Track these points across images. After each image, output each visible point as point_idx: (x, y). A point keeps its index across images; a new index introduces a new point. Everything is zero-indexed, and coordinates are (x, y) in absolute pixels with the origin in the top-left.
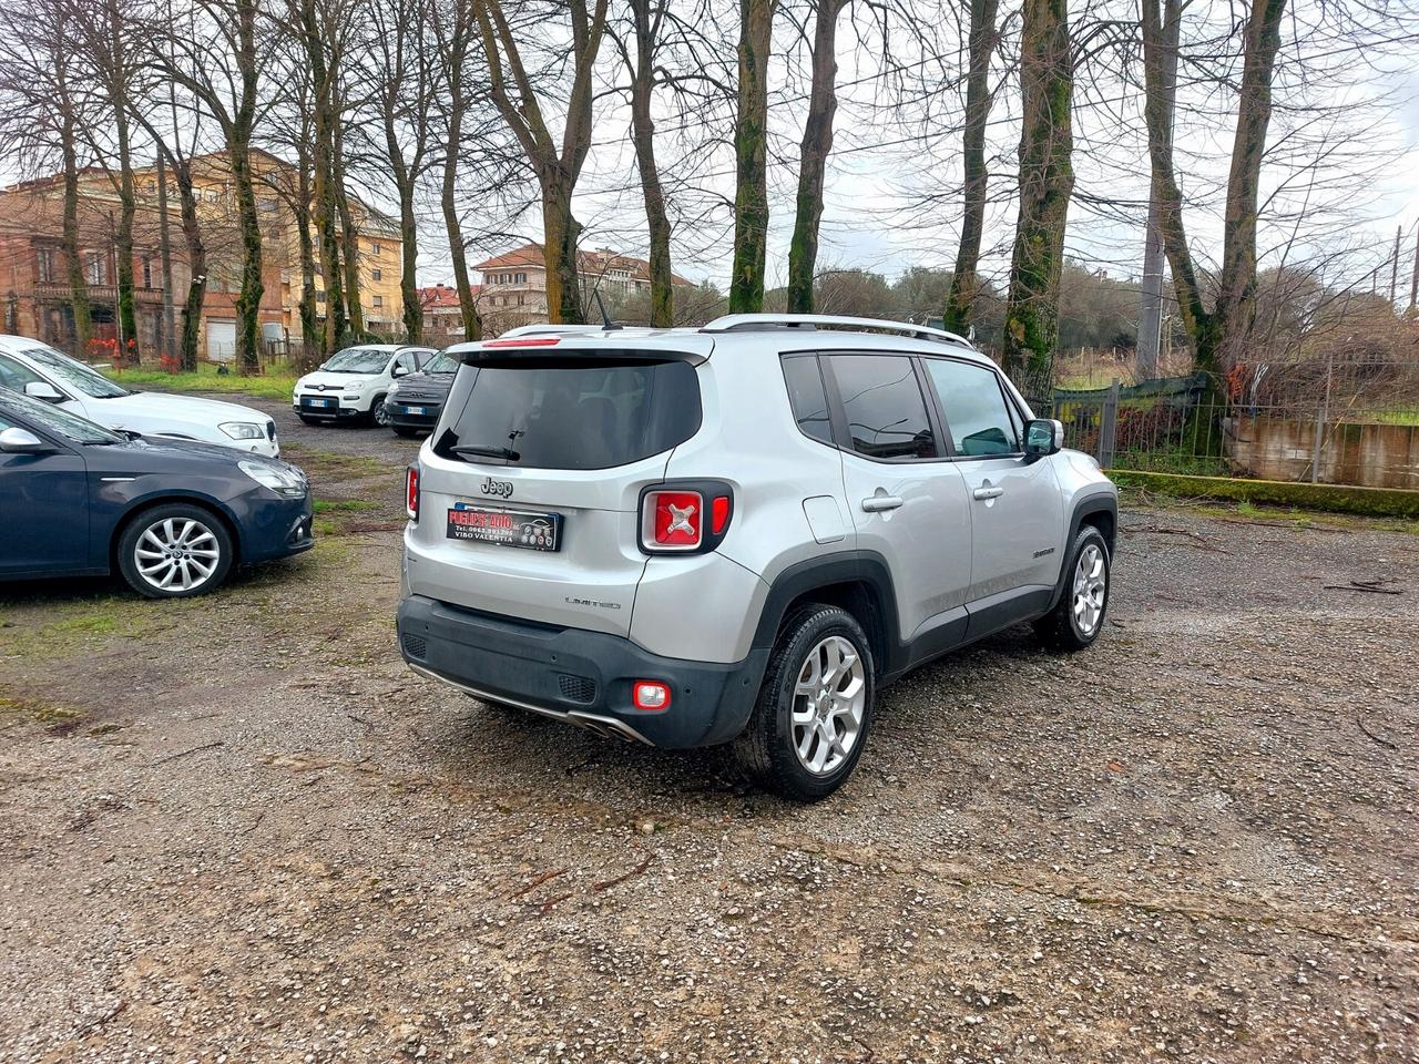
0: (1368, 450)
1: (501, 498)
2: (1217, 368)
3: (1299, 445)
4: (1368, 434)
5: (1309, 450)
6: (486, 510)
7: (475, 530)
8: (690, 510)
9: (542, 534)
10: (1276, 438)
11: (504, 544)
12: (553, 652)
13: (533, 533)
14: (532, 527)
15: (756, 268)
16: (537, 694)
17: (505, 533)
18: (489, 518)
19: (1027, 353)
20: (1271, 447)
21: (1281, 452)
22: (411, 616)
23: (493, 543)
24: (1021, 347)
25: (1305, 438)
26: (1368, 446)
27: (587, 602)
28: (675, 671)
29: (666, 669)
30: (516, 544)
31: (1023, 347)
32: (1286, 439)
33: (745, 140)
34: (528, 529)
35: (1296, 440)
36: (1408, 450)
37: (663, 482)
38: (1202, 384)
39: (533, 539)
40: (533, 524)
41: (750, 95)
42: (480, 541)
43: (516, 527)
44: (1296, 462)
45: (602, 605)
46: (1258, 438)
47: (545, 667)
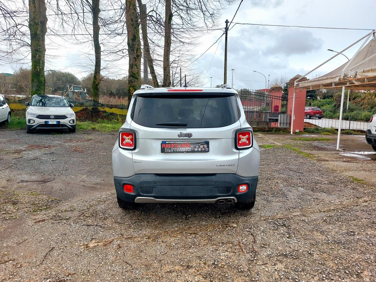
1: (188, 138)
6: (177, 142)
7: (174, 149)
8: (247, 136)
9: (204, 148)
12: (216, 181)
13: (199, 148)
14: (199, 146)
15: (41, 67)
16: (209, 195)
17: (188, 149)
18: (180, 145)
22: (144, 181)
23: (183, 152)
27: (224, 165)
28: (249, 180)
29: (247, 180)
30: (193, 152)
33: (33, 26)
34: (197, 147)
37: (241, 129)
39: (199, 150)
40: (199, 145)
41: (34, 12)
42: (176, 152)
43: (192, 146)
45: (229, 165)
47: (212, 186)
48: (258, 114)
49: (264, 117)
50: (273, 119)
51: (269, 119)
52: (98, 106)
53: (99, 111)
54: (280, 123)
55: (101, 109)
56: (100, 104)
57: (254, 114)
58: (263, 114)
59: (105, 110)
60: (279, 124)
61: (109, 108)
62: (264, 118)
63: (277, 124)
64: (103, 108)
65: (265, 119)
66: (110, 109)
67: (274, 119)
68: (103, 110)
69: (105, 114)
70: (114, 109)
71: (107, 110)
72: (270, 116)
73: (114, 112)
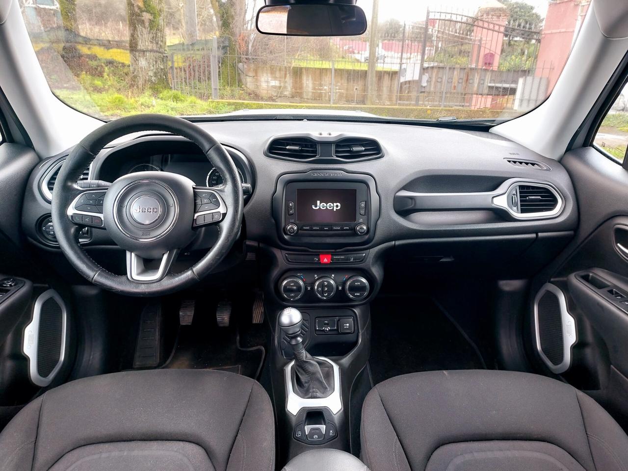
0: (305, 80)
2: (233, 34)
3: (275, 78)
4: (304, 71)
5: (280, 81)
10: (265, 75)
19: (146, 16)
20: (263, 79)
21: (268, 82)
24: (142, 11)
25: (278, 74)
26: (305, 78)
31: (144, 11)
32: (269, 75)
35: (274, 75)
36: (321, 79)
38: (227, 43)
44: (274, 87)
46: (256, 75)
48: (463, 75)
49: (476, 81)
50: (497, 88)
51: (490, 87)
52: (76, 43)
53: (80, 56)
54: (521, 101)
55: (84, 50)
56: (81, 38)
57: (453, 73)
58: (476, 75)
59: (94, 53)
60: (517, 102)
61: (102, 48)
62: (476, 85)
63: (511, 101)
64: (89, 49)
65: (478, 86)
66: (106, 50)
67: (500, 88)
68: (89, 53)
69: (94, 63)
70: (115, 50)
71: (99, 51)
72: (491, 80)
73: (115, 58)
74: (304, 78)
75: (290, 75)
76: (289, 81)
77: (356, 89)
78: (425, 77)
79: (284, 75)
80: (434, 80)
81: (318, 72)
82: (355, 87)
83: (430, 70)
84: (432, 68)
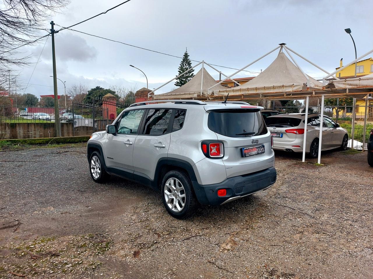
1: (256, 144)
4: (18, 125)
9: (262, 150)
11: (256, 154)
14: (260, 149)
17: (255, 152)
18: (253, 149)
22: (239, 182)
30: (258, 154)
39: (261, 152)
40: (260, 148)
42: (251, 155)
43: (257, 150)
47: (270, 178)
74: (18, 128)
75: (8, 128)
76: (8, 131)
77: (49, 132)
78: (96, 124)
79: (4, 128)
80: (99, 125)
81: (26, 125)
82: (49, 131)
83: (97, 121)
84: (98, 120)
